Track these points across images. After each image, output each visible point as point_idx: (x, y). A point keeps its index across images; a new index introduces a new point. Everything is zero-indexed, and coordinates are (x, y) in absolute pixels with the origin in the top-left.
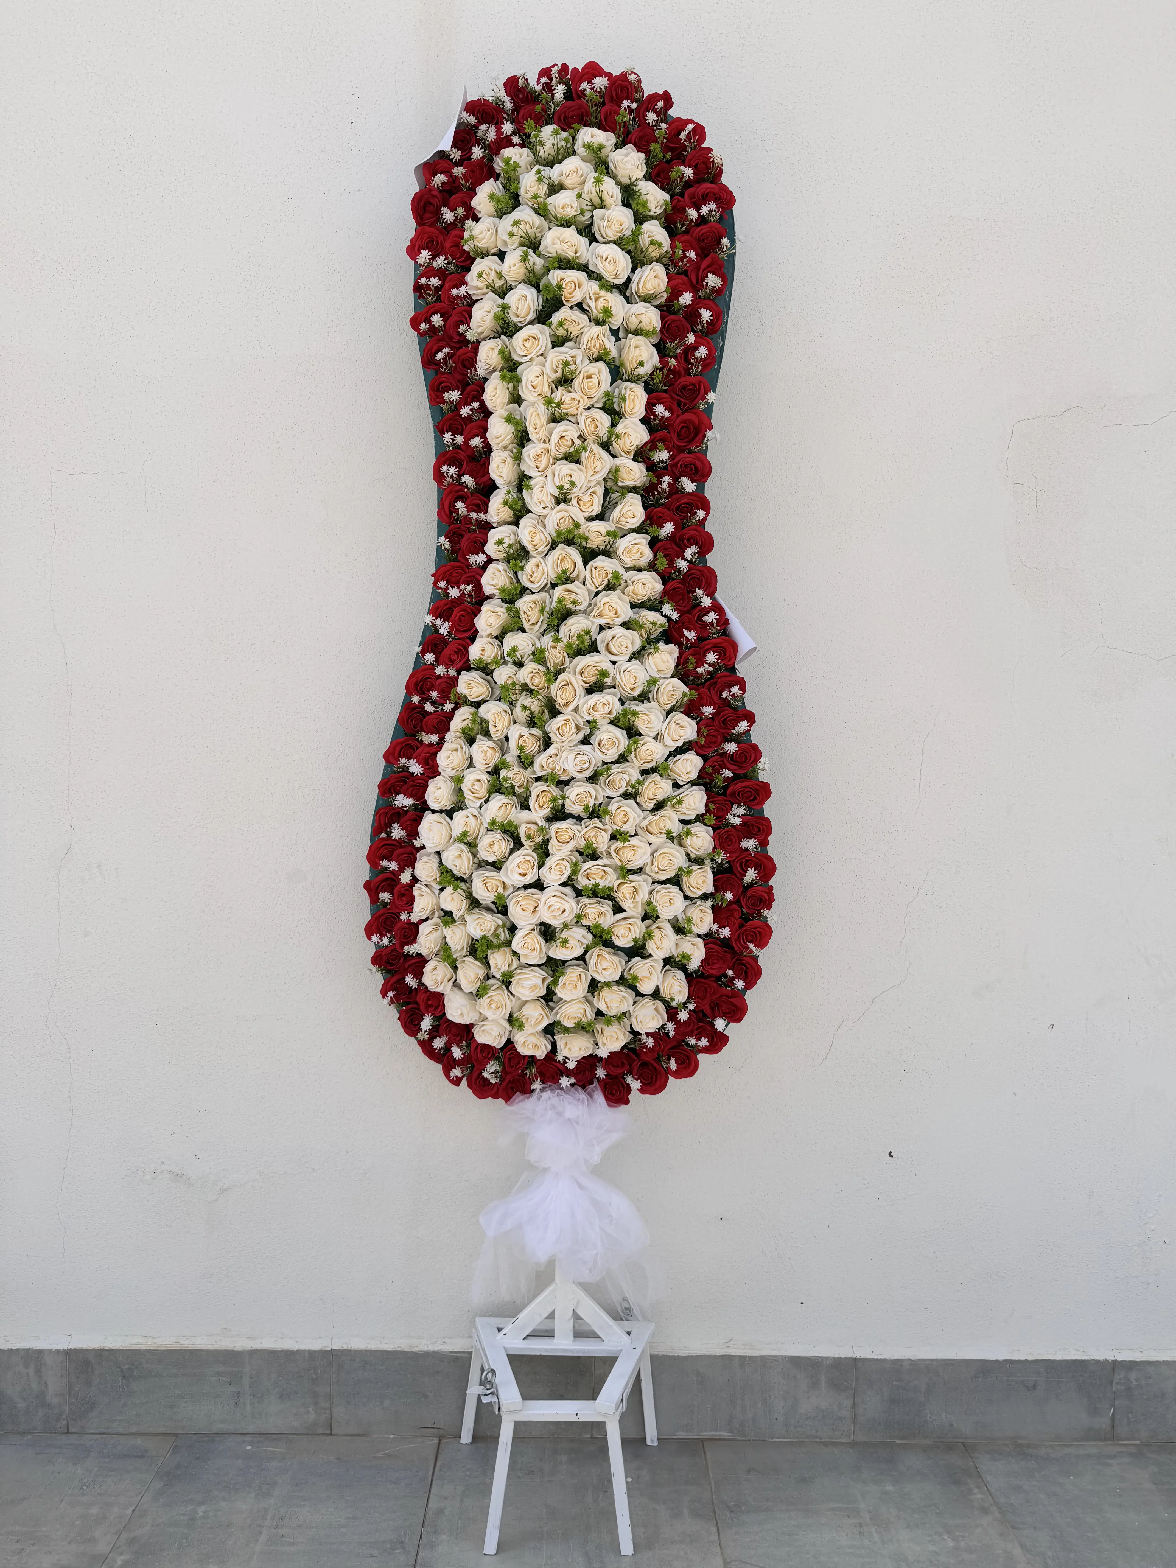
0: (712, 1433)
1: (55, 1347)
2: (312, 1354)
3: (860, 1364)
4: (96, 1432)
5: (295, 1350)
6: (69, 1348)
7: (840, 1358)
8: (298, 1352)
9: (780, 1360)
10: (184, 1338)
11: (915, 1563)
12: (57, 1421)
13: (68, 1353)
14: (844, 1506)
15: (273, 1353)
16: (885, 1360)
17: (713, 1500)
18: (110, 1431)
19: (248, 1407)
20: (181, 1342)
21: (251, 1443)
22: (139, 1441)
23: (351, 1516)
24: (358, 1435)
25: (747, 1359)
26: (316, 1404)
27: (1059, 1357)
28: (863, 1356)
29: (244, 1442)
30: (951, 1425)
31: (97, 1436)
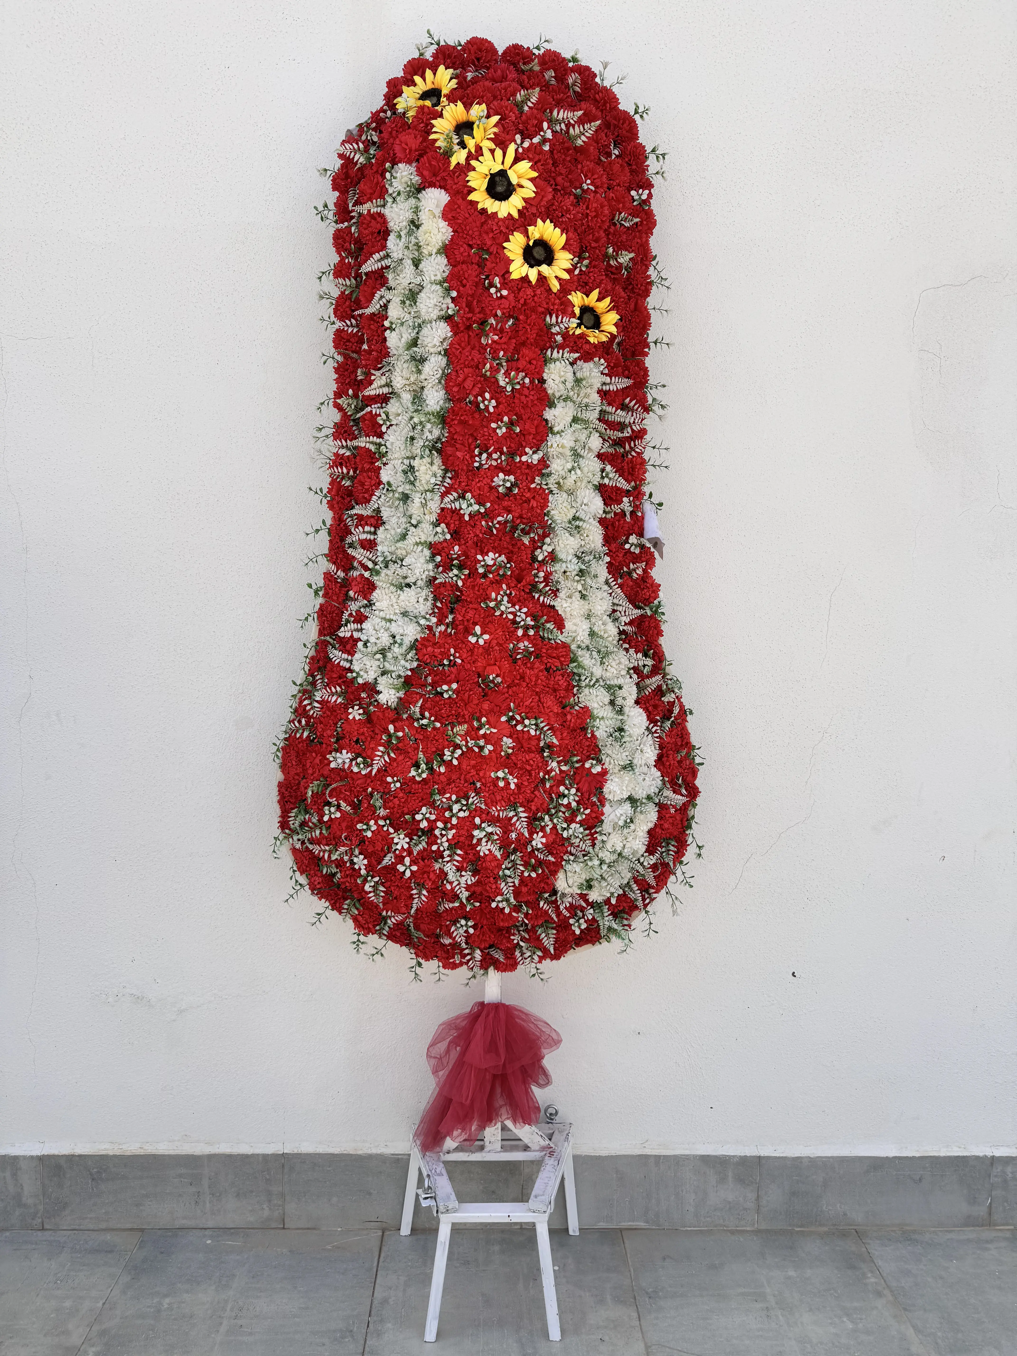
0: (629, 1223)
1: (28, 1153)
2: (265, 1157)
3: (763, 1162)
4: (69, 1228)
5: (250, 1153)
6: (42, 1154)
7: (746, 1156)
8: (253, 1155)
9: (692, 1159)
10: (148, 1145)
11: (819, 1345)
12: (33, 1219)
13: (42, 1159)
14: (752, 1290)
15: (230, 1156)
16: (786, 1157)
17: (632, 1286)
18: (82, 1227)
20: (146, 1148)
21: (211, 1237)
22: (108, 1237)
23: (304, 1306)
24: (308, 1229)
25: (662, 1158)
26: (270, 1201)
27: (943, 1153)
28: (766, 1155)
29: (204, 1236)
30: (845, 1214)
31: (70, 1232)
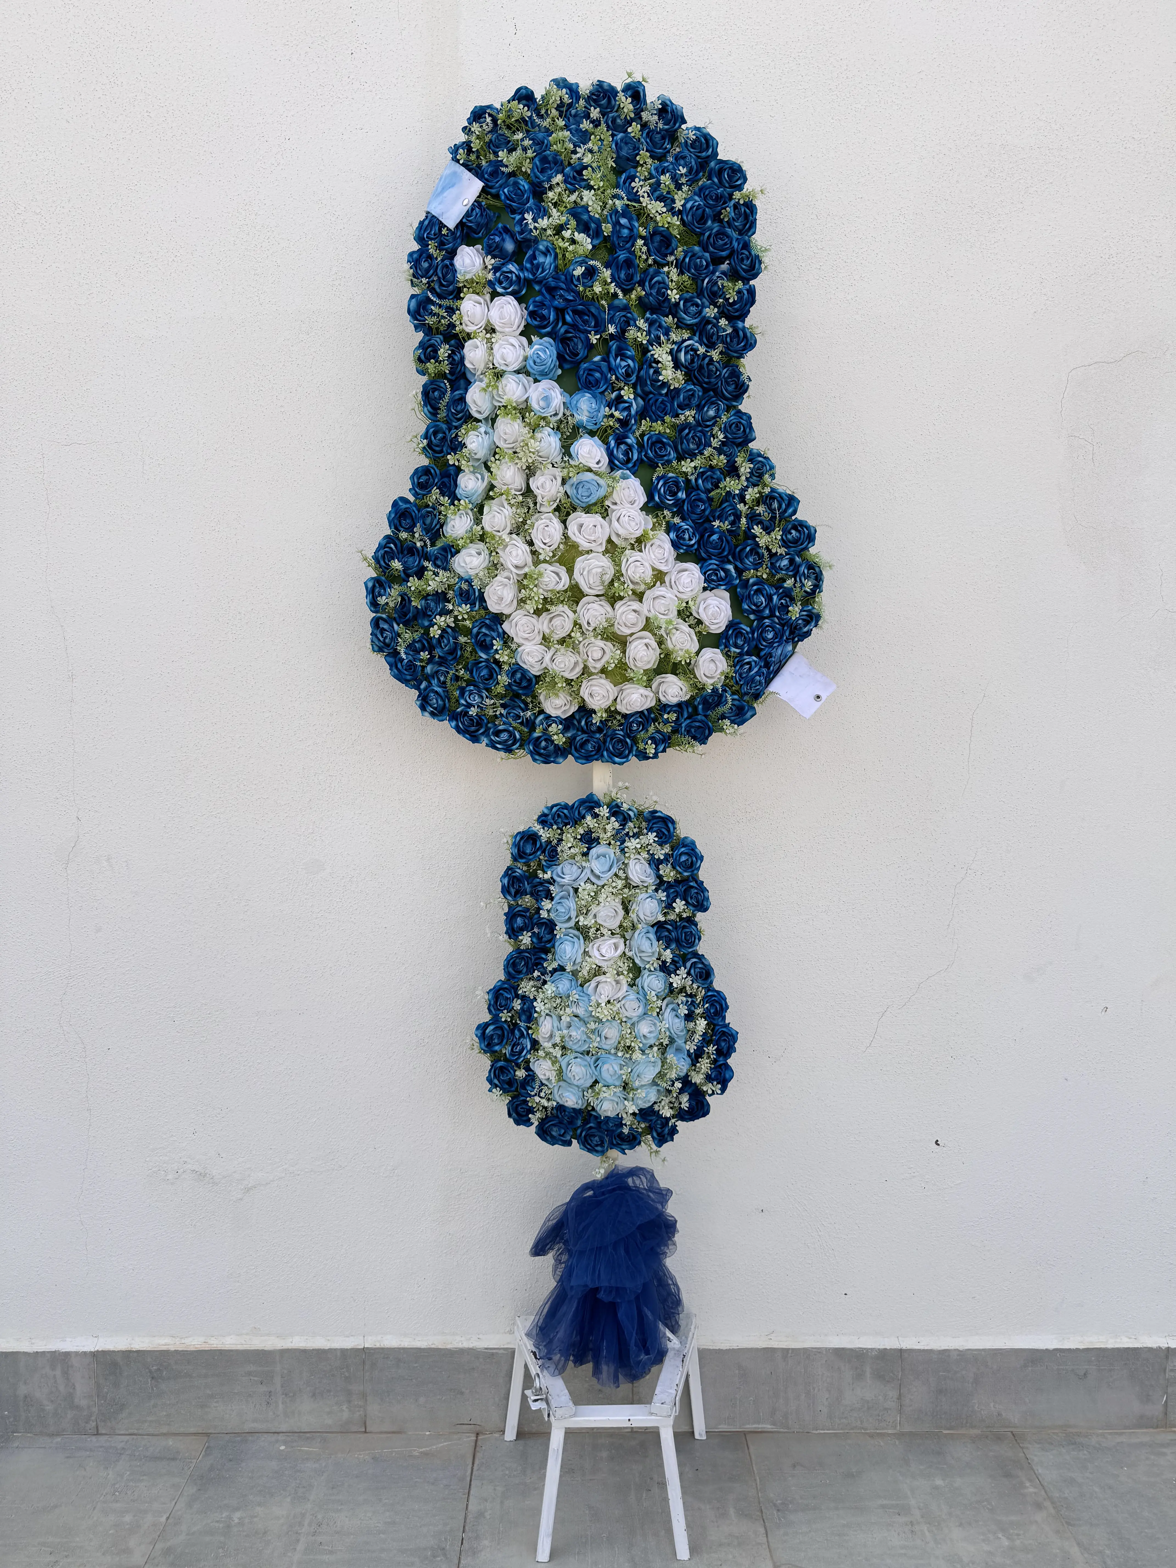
0: (754, 1426)
1: (81, 1349)
2: (344, 1352)
3: (906, 1355)
4: (127, 1433)
5: (327, 1348)
6: (96, 1349)
7: (886, 1349)
8: (330, 1350)
9: (824, 1352)
10: (212, 1339)
11: (971, 1565)
12: (87, 1423)
13: (95, 1355)
14: (894, 1502)
15: (304, 1352)
16: (931, 1350)
17: (759, 1498)
18: (140, 1432)
19: (281, 1406)
20: (211, 1342)
21: (285, 1443)
22: (170, 1442)
23: (390, 1520)
24: (393, 1432)
25: (790, 1352)
26: (349, 1402)
27: (1111, 1345)
28: (909, 1347)
29: (277, 1441)
30: (999, 1415)
31: (128, 1437)
